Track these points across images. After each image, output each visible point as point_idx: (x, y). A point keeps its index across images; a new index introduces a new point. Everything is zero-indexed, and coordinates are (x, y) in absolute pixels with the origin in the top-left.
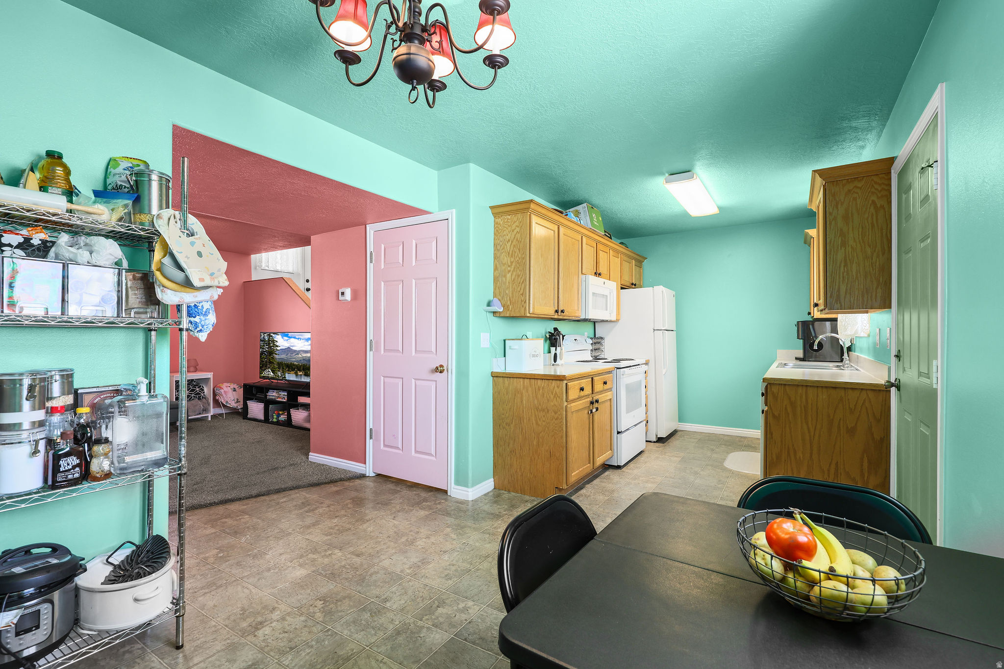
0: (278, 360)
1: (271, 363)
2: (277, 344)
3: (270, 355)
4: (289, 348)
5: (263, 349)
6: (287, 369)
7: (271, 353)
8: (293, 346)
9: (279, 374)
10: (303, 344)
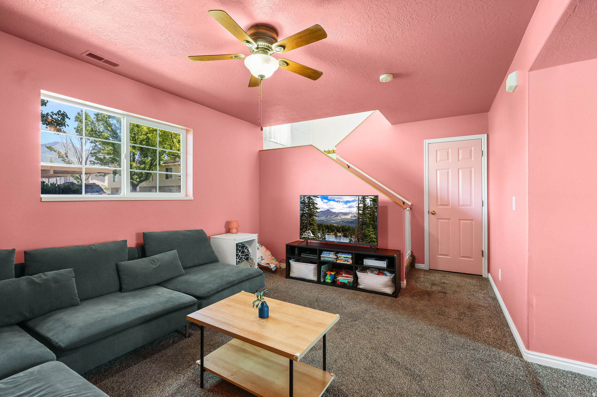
0: (318, 222)
1: (311, 224)
2: (317, 206)
3: (310, 217)
4: (328, 210)
5: (303, 211)
6: (327, 231)
7: (311, 215)
8: (332, 209)
9: (319, 235)
10: (342, 207)
